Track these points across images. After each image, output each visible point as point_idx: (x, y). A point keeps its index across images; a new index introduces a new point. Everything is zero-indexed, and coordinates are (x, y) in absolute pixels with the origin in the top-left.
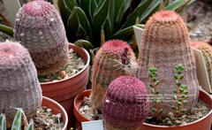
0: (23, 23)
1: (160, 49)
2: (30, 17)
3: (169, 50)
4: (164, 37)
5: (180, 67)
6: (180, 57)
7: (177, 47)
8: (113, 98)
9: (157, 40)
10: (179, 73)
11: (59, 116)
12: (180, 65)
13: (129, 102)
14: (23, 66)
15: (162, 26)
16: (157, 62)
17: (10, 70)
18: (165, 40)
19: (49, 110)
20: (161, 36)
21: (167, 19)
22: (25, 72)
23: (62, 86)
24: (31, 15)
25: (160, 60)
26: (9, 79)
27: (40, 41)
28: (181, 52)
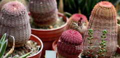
1: (98, 21)
3: (103, 22)
4: (101, 15)
5: (105, 32)
6: (108, 27)
7: (107, 22)
8: (63, 39)
9: (97, 16)
10: (104, 34)
11: (39, 47)
12: (105, 30)
13: (70, 43)
14: (20, 15)
15: (101, 9)
16: (95, 28)
17: (13, 16)
18: (102, 17)
19: (36, 43)
20: (100, 14)
21: (105, 6)
22: (21, 18)
23: (48, 33)
25: (97, 26)
26: (11, 21)
27: (40, 7)
28: (110, 24)
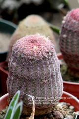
0: (67, 25)
2: (74, 21)
14: (44, 58)
19: (72, 107)
24: (75, 19)
26: (29, 68)
